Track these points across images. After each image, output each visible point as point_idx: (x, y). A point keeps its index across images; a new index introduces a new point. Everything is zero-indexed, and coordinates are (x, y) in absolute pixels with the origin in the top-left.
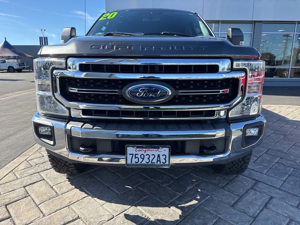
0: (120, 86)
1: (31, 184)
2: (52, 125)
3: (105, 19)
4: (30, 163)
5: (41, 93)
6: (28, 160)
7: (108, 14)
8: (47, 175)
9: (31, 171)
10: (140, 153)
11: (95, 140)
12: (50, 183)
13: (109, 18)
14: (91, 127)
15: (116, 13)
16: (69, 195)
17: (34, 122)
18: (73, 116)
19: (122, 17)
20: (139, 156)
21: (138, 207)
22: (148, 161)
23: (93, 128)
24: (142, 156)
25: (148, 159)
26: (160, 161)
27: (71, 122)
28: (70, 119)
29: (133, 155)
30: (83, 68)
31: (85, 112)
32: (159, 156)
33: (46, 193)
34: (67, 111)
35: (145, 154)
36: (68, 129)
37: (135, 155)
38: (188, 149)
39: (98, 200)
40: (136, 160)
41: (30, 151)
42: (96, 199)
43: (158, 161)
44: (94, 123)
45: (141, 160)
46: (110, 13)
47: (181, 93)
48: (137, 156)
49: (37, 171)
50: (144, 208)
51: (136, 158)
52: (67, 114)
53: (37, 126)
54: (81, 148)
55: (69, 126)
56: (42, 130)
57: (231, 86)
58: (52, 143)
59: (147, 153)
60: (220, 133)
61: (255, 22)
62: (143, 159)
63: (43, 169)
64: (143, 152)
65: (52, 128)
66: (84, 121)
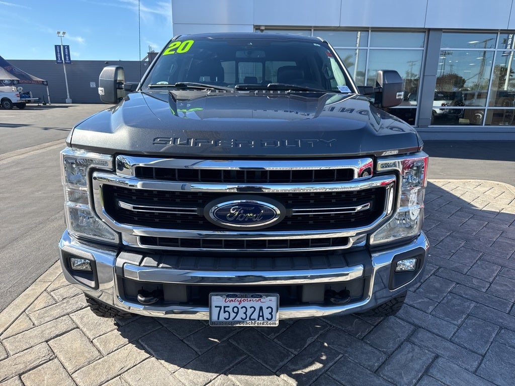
0: (200, 201)
1: (57, 336)
2: (92, 259)
3: (173, 52)
5: (72, 204)
6: (49, 290)
7: (178, 43)
8: (82, 319)
9: (56, 312)
10: (232, 305)
11: (161, 285)
12: (87, 333)
13: (179, 51)
14: (155, 263)
15: (191, 42)
16: (120, 356)
17: (62, 251)
18: (124, 243)
19: (201, 50)
20: (230, 310)
21: (230, 376)
22: (244, 317)
23: (157, 267)
24: (236, 310)
25: (245, 313)
26: (263, 316)
27: (122, 254)
28: (120, 248)
29: (220, 307)
30: (141, 173)
31: (144, 240)
32: (261, 308)
33: (83, 353)
34: (117, 236)
35: (239, 307)
36: (119, 267)
37: (225, 307)
39: (166, 364)
40: (226, 315)
41: (51, 274)
42: (163, 362)
43: (259, 316)
44: (158, 256)
45: (233, 315)
46: (182, 42)
47: (296, 211)
48: (226, 309)
49: (66, 312)
50: (240, 377)
51: (225, 312)
52: (117, 241)
53: (68, 258)
54: (139, 298)
55: (120, 262)
56: (77, 264)
57: (373, 197)
58: (93, 284)
59: (243, 304)
60: (356, 272)
61: (429, 30)
62: (237, 313)
63: (75, 308)
64: (236, 304)
66: (144, 253)
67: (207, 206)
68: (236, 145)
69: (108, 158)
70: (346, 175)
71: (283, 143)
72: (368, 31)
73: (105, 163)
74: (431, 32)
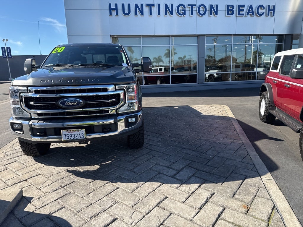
0: (57, 100)
1: (9, 164)
2: (21, 123)
3: (56, 52)
4: (7, 154)
5: (14, 106)
6: (4, 152)
7: (59, 48)
8: (19, 159)
9: (8, 158)
10: (69, 134)
11: (45, 129)
12: (21, 162)
13: (59, 51)
14: (43, 122)
15: (64, 48)
16: (34, 166)
17: (10, 122)
18: (33, 117)
19: (68, 51)
20: (69, 135)
21: (76, 167)
22: (74, 137)
23: (43, 123)
24: (71, 135)
25: (74, 136)
26: (80, 137)
27: (32, 121)
28: (31, 119)
29: (65, 135)
30: (37, 92)
31: (39, 114)
32: (79, 134)
33: (20, 167)
34: (30, 115)
35: (72, 134)
36: (30, 124)
37: (67, 135)
38: (95, 130)
39: (52, 167)
40: (68, 137)
41: (5, 148)
42: (51, 166)
43: (79, 137)
44: (44, 120)
45: (70, 137)
46: (60, 47)
47: (89, 102)
48: (68, 135)
49: (12, 157)
50: (79, 167)
51: (67, 136)
52: (30, 117)
53: (12, 124)
54: (38, 133)
55: (31, 123)
56: (16, 127)
57: (117, 97)
58: (22, 133)
59: (73, 133)
60: (111, 121)
62: (71, 136)
63: (16, 156)
64: (71, 133)
65: (21, 124)
66: (39, 119)
67: (58, 101)
68: (67, 81)
69: (25, 88)
70: (106, 90)
71: (83, 80)
72: (169, 37)
73: (24, 90)
74: (200, 37)
